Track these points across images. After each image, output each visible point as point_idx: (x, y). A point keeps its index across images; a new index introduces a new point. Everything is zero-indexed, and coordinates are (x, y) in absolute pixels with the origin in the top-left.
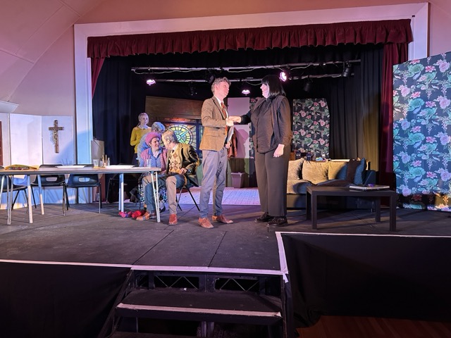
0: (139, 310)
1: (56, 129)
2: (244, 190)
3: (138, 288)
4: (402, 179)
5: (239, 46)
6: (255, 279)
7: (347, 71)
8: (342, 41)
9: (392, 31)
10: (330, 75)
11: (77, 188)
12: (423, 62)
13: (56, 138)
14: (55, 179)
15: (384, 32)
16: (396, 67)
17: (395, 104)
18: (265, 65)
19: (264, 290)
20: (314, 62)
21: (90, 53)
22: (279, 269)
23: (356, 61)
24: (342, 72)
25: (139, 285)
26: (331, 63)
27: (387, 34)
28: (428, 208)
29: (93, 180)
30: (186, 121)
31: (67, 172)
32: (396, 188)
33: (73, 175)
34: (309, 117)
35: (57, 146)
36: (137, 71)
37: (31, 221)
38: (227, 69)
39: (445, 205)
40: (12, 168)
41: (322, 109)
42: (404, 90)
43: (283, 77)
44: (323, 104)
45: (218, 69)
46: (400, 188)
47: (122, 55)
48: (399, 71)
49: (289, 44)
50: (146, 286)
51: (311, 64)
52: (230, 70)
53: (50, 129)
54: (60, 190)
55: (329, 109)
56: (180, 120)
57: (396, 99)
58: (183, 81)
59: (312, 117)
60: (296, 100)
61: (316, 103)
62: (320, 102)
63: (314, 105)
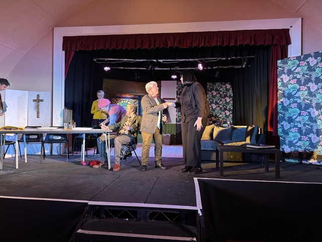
0: (92, 234)
1: (38, 100)
2: (172, 147)
3: (93, 218)
4: (284, 141)
5: (169, 45)
6: (178, 212)
7: (245, 63)
8: (241, 43)
9: (276, 37)
10: (233, 67)
11: (52, 143)
12: (298, 58)
13: (38, 107)
14: (36, 137)
15: (271, 37)
16: (279, 61)
17: (279, 87)
18: (188, 59)
19: (184, 221)
20: (222, 57)
21: (65, 48)
22: (196, 206)
23: (251, 57)
24: (242, 65)
25: (94, 216)
26: (234, 58)
27: (273, 38)
28: (303, 162)
29: (63, 138)
30: (131, 96)
31: (45, 132)
32: (280, 147)
33: (49, 134)
34: (218, 95)
35: (38, 113)
36: (97, 61)
37: (17, 167)
38: (161, 61)
39: (314, 160)
40: (5, 128)
41: (228, 90)
42: (285, 78)
43: (200, 67)
44: (229, 86)
45: (155, 61)
46: (283, 147)
47: (87, 50)
48: (281, 65)
49: (205, 45)
50: (99, 216)
51: (220, 58)
52: (163, 61)
53: (34, 100)
54: (39, 145)
55: (233, 90)
56: (127, 96)
57: (279, 84)
58: (130, 68)
59: (220, 95)
60: (209, 83)
61: (223, 85)
62: (226, 85)
63: (222, 87)
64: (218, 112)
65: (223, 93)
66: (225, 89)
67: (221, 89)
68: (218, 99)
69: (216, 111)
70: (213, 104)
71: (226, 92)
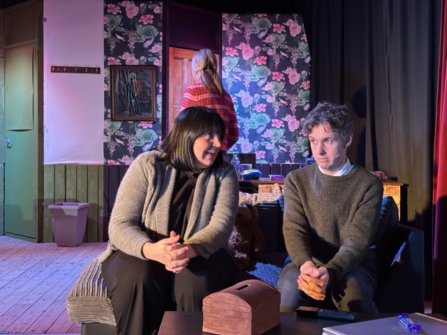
34: (261, 61)
44: (296, 28)
59: (267, 61)
60: (229, 16)
61: (278, 25)
62: (287, 24)
63: (274, 31)
64: (261, 120)
65: (278, 50)
66: (283, 38)
67: (271, 39)
68: (262, 73)
69: (253, 115)
70: (243, 91)
71: (287, 49)
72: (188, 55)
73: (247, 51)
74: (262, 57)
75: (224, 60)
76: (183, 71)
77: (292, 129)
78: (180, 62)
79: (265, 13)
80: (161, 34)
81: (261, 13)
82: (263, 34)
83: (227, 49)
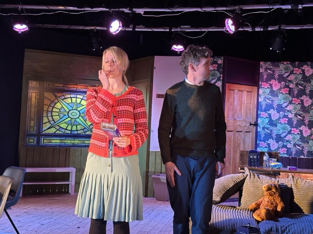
18: (201, 7)
20: (283, 4)
38: (141, 11)
41: (306, 79)
43: (230, 26)
44: (308, 70)
45: (126, 11)
51: (276, 7)
52: (145, 13)
56: (80, 88)
58: (81, 28)
59: (289, 91)
60: (265, 63)
61: (297, 69)
62: (303, 68)
63: (294, 72)
64: (284, 128)
65: (297, 85)
66: (300, 77)
67: (292, 77)
68: (285, 99)
69: (279, 125)
70: (272, 110)
71: (303, 84)
72: (237, 88)
73: (276, 85)
74: (286, 89)
75: (260, 90)
76: (234, 97)
77: (305, 135)
78: (232, 92)
79: (288, 61)
80: (222, 75)
81: (286, 61)
82: (287, 74)
83: (263, 83)
